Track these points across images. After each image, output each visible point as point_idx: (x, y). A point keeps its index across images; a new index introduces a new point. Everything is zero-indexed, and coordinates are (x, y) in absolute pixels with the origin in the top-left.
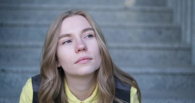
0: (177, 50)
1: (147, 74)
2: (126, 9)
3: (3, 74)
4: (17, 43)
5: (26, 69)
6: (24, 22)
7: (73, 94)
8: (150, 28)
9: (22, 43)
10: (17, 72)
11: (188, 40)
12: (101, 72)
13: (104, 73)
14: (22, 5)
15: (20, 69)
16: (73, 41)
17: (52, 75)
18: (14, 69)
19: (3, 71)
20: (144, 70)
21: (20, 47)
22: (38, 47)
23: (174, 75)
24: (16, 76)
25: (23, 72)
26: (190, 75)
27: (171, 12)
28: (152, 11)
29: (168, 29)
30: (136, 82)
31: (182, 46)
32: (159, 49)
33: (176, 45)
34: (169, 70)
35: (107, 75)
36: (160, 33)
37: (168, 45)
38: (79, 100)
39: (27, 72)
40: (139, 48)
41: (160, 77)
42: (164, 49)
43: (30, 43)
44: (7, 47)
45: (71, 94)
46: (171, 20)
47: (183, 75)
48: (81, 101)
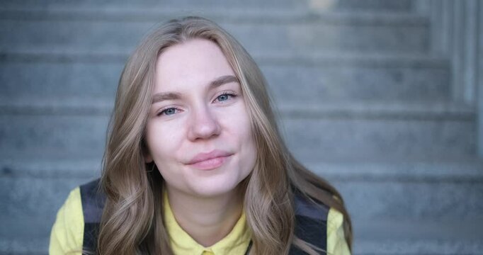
0: (441, 119)
1: (367, 178)
2: (313, 18)
3: (6, 180)
4: (40, 103)
5: (63, 166)
6: (58, 51)
7: (183, 229)
8: (374, 65)
9: (55, 103)
10: (41, 175)
11: (469, 95)
12: (254, 186)
13: (262, 188)
14: (55, 9)
15: (48, 167)
16: (186, 110)
17: (134, 188)
18: (35, 167)
19: (7, 171)
20: (358, 170)
21: (48, 112)
22: (93, 112)
23: (432, 181)
24: (39, 184)
25: (56, 175)
26: (473, 181)
27: (426, 24)
28: (378, 23)
29: (418, 66)
30: (340, 197)
31: (453, 109)
32: (395, 117)
33: (439, 108)
34: (420, 169)
35: (270, 193)
36: (398, 78)
37: (418, 108)
38: (200, 246)
39: (68, 175)
40: (346, 115)
41: (397, 188)
42: (407, 117)
43: (74, 103)
44: (15, 112)
45: (180, 229)
46: (426, 45)
47: (457, 181)
48: (205, 246)
